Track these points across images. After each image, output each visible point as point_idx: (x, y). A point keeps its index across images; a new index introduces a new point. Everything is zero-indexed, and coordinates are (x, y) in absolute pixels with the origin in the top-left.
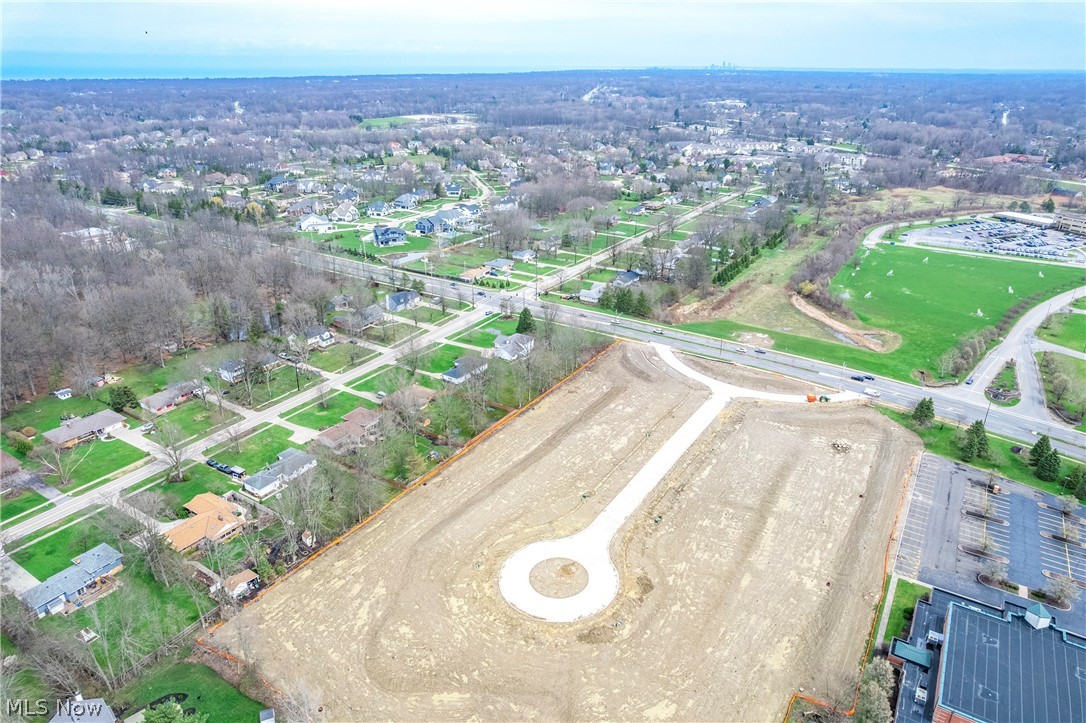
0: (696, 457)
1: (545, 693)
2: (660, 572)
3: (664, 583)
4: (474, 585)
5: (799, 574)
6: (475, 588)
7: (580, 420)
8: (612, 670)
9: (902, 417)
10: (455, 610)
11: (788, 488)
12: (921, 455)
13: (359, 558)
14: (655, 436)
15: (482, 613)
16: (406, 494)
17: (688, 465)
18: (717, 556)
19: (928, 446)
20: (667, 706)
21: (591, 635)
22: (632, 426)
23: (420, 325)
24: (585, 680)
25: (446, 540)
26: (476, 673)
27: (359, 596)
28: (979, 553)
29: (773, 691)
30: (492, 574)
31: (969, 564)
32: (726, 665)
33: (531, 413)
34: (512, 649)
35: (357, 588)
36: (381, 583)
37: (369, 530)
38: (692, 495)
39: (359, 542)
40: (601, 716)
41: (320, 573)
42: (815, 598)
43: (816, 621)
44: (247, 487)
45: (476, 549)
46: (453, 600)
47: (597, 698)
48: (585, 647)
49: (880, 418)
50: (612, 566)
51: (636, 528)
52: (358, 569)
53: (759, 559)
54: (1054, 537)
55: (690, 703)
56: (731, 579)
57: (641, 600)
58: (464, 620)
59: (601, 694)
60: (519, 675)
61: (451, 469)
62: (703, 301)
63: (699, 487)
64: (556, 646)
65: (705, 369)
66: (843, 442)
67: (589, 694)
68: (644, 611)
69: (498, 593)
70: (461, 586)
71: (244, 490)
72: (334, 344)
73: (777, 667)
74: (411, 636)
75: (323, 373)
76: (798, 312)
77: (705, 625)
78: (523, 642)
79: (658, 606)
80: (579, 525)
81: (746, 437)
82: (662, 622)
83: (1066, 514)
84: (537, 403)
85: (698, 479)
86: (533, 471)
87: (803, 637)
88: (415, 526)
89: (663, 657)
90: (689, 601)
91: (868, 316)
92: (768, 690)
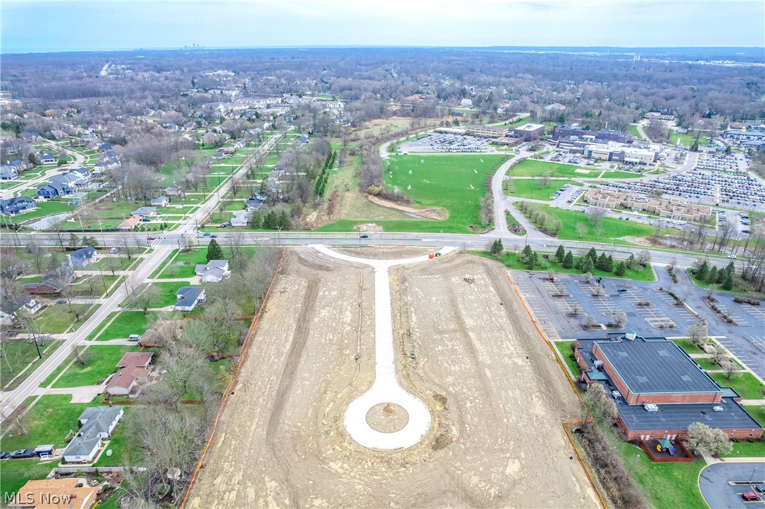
0: (400, 312)
1: (445, 492)
2: (441, 387)
3: (449, 393)
4: (337, 448)
5: (509, 358)
6: (340, 450)
7: (307, 310)
8: (468, 458)
9: (484, 254)
10: (340, 471)
11: (464, 312)
12: (509, 272)
13: (231, 470)
14: (365, 304)
15: (360, 463)
16: (224, 406)
17: (400, 316)
18: (462, 365)
19: (508, 266)
20: (513, 463)
21: (439, 443)
22: (345, 303)
23: (116, 273)
24: (459, 472)
25: (289, 426)
26: (392, 504)
27: (257, 497)
28: (573, 315)
29: (552, 427)
30: (342, 434)
31: (574, 322)
32: (520, 425)
33: (266, 316)
34: (401, 476)
35: (251, 492)
36: (267, 479)
37: (219, 445)
38: (418, 334)
39: (219, 457)
40: (487, 488)
41: (208, 495)
42: (528, 368)
43: (539, 380)
44: (68, 458)
45: (316, 423)
46: (332, 464)
47: (475, 480)
48: (441, 453)
49: (476, 258)
50: (411, 397)
51: (405, 367)
52: (238, 477)
53: (484, 358)
54: (593, 295)
55: (522, 455)
56: (480, 375)
57: (445, 409)
58: (352, 474)
59: (475, 475)
60: (420, 491)
61: (243, 374)
62: (318, 210)
63: (417, 328)
64: (425, 460)
65: (358, 254)
66: (467, 276)
67: (469, 479)
68: (454, 414)
69: (358, 445)
70: (328, 453)
71: (64, 462)
72: (42, 309)
73: (543, 413)
74: (326, 504)
75: (54, 336)
76: (378, 205)
77: (491, 407)
78: (403, 469)
79: (458, 408)
80: (370, 379)
81: (417, 289)
82: (469, 416)
83: (588, 282)
84: (265, 307)
85: (413, 323)
86: (308, 355)
87: (540, 391)
88: (254, 427)
89: (487, 436)
90: (472, 398)
91: (420, 200)
92: (549, 428)
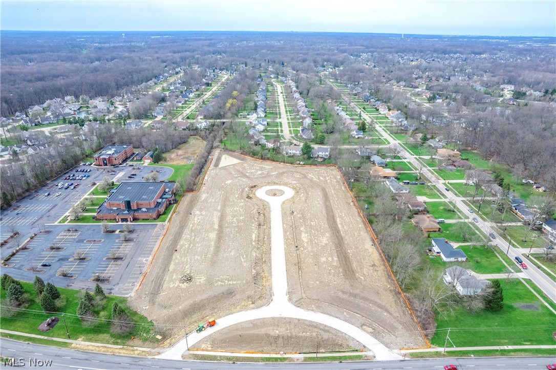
4: (295, 186)
5: (202, 214)
8: (244, 184)
11: (213, 243)
14: (293, 249)
15: (285, 183)
17: (264, 238)
18: (232, 210)
20: (228, 183)
24: (249, 181)
30: (294, 189)
31: (134, 236)
38: (253, 225)
48: (254, 185)
50: (263, 199)
51: (264, 209)
57: (248, 195)
63: (253, 230)
64: (261, 183)
79: (242, 195)
85: (255, 232)
